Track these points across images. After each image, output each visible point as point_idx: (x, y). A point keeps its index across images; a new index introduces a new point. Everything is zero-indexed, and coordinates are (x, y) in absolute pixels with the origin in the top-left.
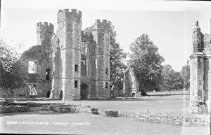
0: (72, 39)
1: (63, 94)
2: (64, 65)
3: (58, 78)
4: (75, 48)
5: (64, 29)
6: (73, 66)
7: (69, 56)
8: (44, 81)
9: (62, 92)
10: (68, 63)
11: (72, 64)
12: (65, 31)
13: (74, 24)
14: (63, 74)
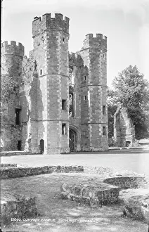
0: (56, 60)
1: (46, 145)
2: (45, 101)
3: (37, 120)
4: (61, 74)
5: (45, 45)
6: (59, 101)
7: (53, 86)
8: (12, 126)
9: (42, 141)
10: (52, 96)
11: (58, 98)
12: (45, 48)
13: (59, 36)
14: (45, 114)
